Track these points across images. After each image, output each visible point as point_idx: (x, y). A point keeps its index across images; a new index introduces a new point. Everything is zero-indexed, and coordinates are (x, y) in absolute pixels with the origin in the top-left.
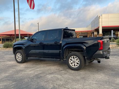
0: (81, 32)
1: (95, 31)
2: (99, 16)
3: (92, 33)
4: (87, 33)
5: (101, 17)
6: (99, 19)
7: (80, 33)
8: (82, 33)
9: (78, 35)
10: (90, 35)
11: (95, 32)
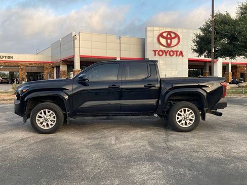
0: (31, 63)
1: (63, 64)
2: (73, 35)
3: (53, 68)
4: (43, 67)
5: (78, 36)
6: (74, 41)
7: (28, 65)
8: (32, 67)
9: (22, 69)
10: (50, 70)
11: (63, 66)
